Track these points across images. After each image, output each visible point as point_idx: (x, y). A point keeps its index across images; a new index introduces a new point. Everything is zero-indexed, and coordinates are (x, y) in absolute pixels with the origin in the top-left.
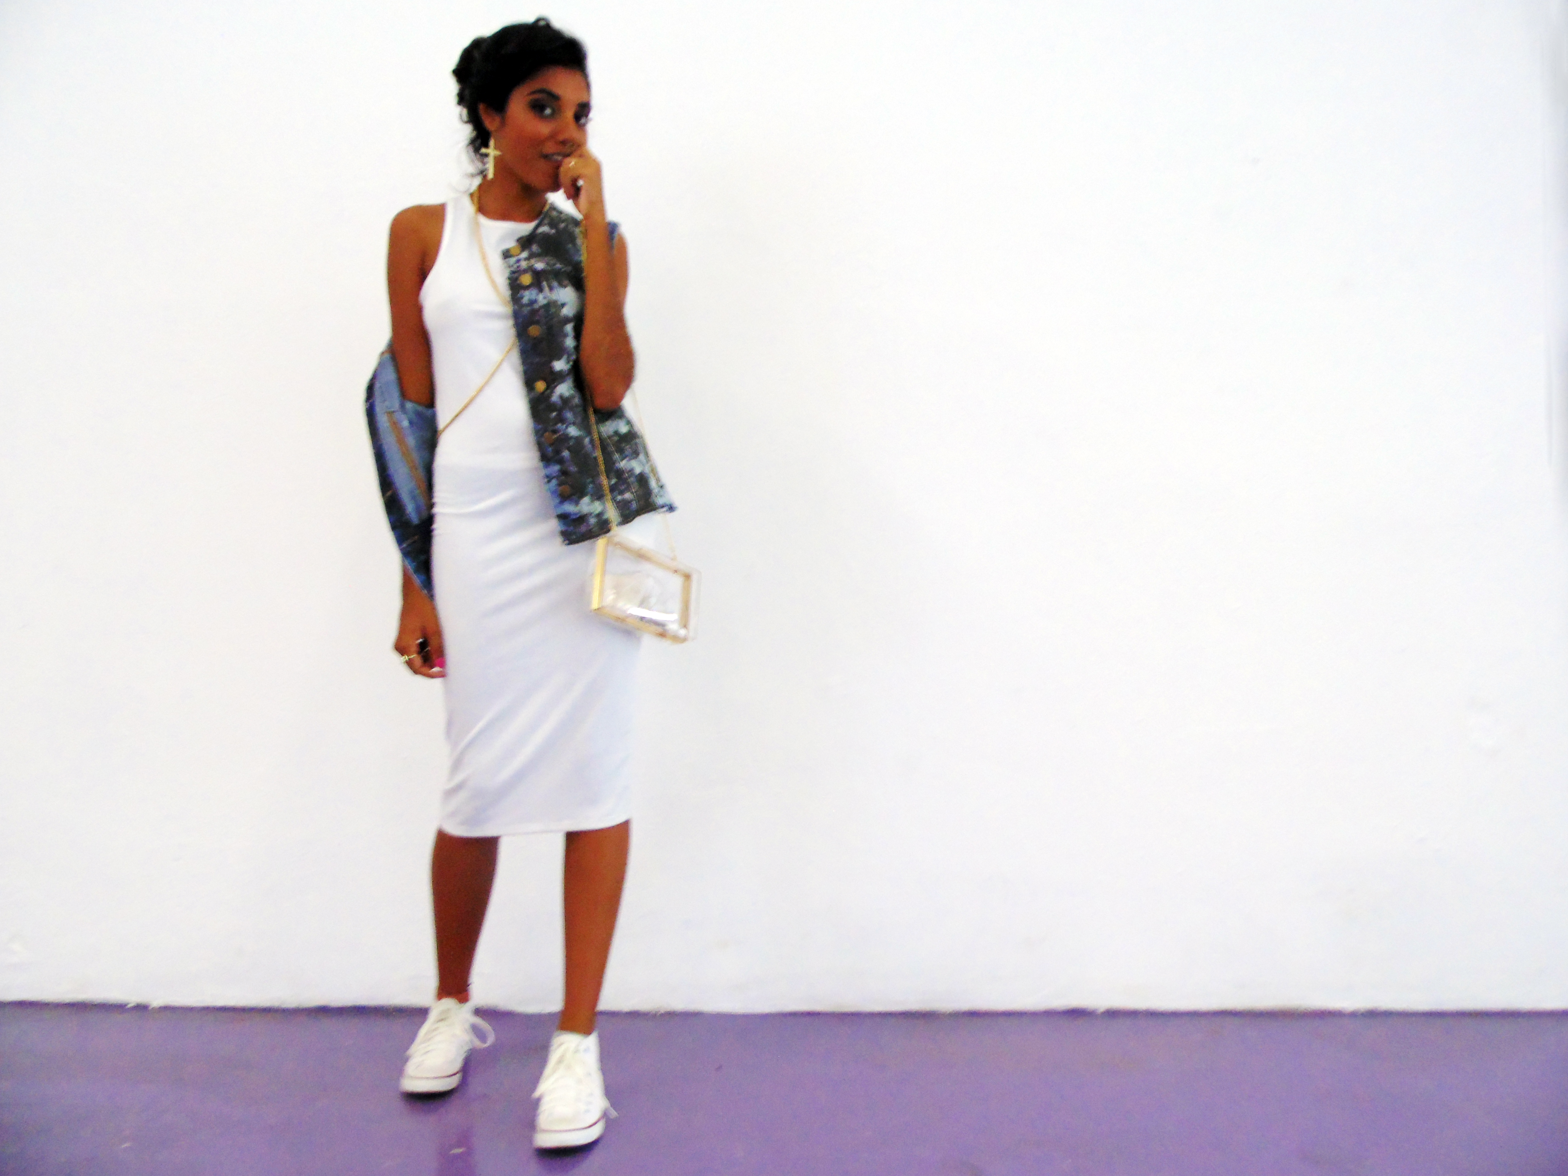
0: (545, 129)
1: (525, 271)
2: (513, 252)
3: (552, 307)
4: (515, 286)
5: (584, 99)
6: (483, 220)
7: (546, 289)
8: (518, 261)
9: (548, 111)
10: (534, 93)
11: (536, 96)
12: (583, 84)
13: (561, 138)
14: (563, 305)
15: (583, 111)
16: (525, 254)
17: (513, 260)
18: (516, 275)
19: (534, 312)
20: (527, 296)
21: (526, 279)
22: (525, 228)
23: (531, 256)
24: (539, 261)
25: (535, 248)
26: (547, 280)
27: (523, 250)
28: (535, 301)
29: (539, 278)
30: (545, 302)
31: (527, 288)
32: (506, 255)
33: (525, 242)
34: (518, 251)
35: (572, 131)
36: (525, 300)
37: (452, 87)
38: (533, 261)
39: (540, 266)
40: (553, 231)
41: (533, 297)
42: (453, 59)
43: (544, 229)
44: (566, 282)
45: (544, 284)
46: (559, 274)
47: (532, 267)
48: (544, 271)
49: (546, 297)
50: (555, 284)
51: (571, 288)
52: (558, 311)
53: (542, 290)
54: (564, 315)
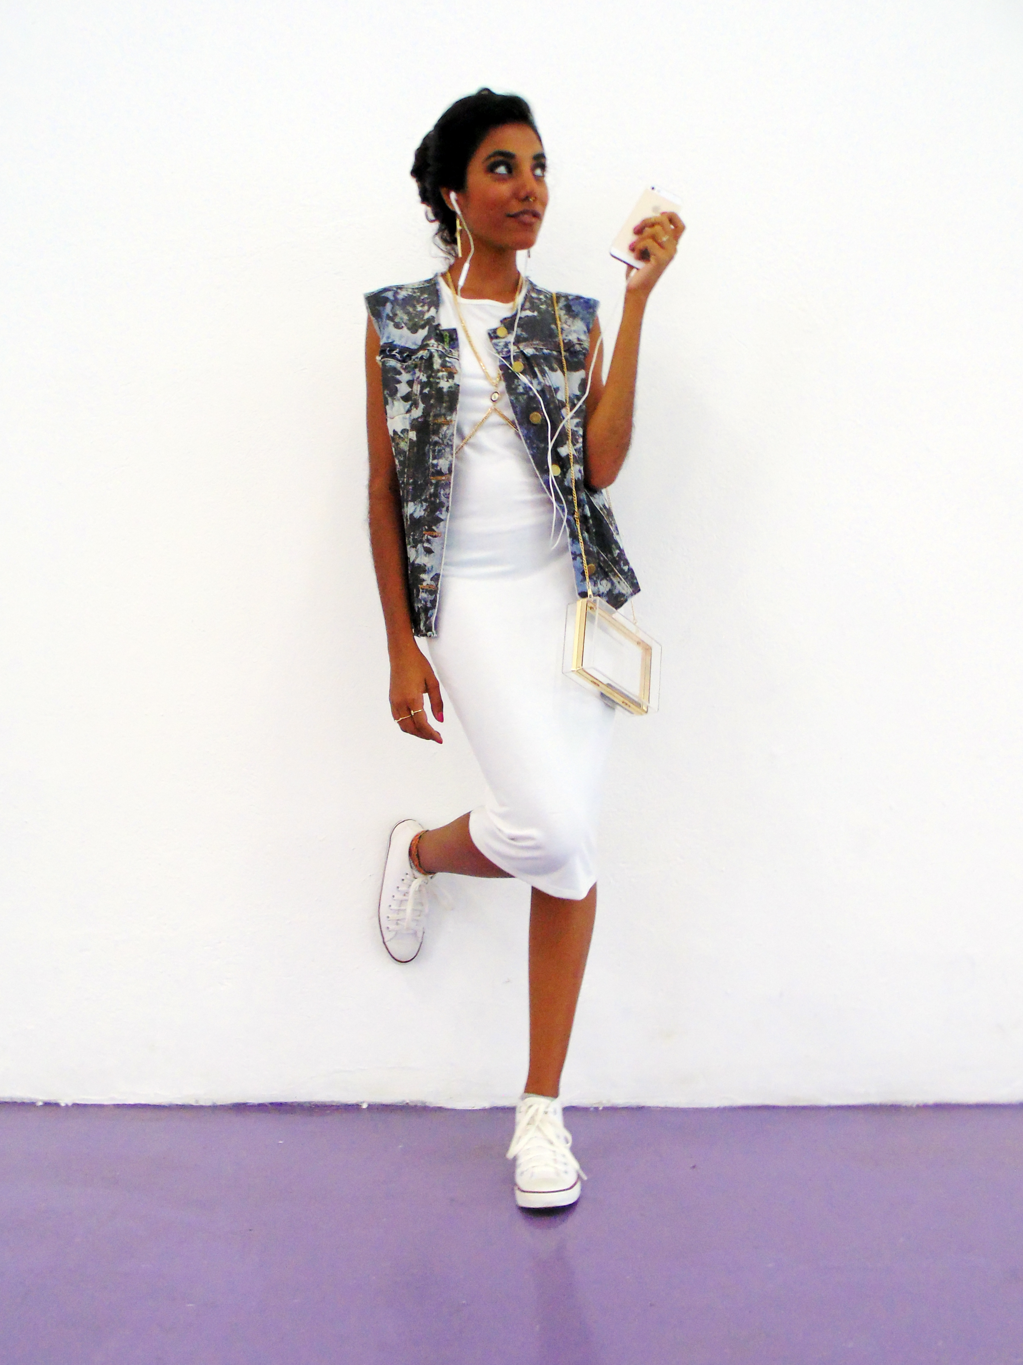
0: (505, 189)
1: (515, 357)
2: (498, 334)
3: (547, 392)
4: (509, 376)
5: (537, 151)
6: (461, 299)
7: (543, 373)
8: (506, 345)
11: (492, 160)
12: (534, 136)
13: (523, 194)
14: (557, 390)
15: (540, 161)
16: (512, 337)
17: (500, 343)
18: (506, 362)
19: (532, 399)
20: (522, 384)
21: (517, 366)
23: (518, 340)
24: (527, 346)
25: (520, 331)
26: (539, 365)
27: (509, 332)
29: (530, 364)
30: (540, 388)
31: (520, 375)
32: (493, 335)
33: (508, 323)
34: (504, 333)
35: (531, 184)
36: (520, 389)
37: (413, 186)
38: (521, 347)
39: (529, 351)
40: (536, 314)
41: (529, 383)
42: (409, 161)
43: (529, 313)
44: (556, 366)
45: (536, 369)
46: (547, 358)
47: (522, 352)
48: (534, 356)
49: (539, 383)
50: (546, 368)
51: (559, 372)
52: (553, 397)
53: (535, 376)
54: (558, 400)
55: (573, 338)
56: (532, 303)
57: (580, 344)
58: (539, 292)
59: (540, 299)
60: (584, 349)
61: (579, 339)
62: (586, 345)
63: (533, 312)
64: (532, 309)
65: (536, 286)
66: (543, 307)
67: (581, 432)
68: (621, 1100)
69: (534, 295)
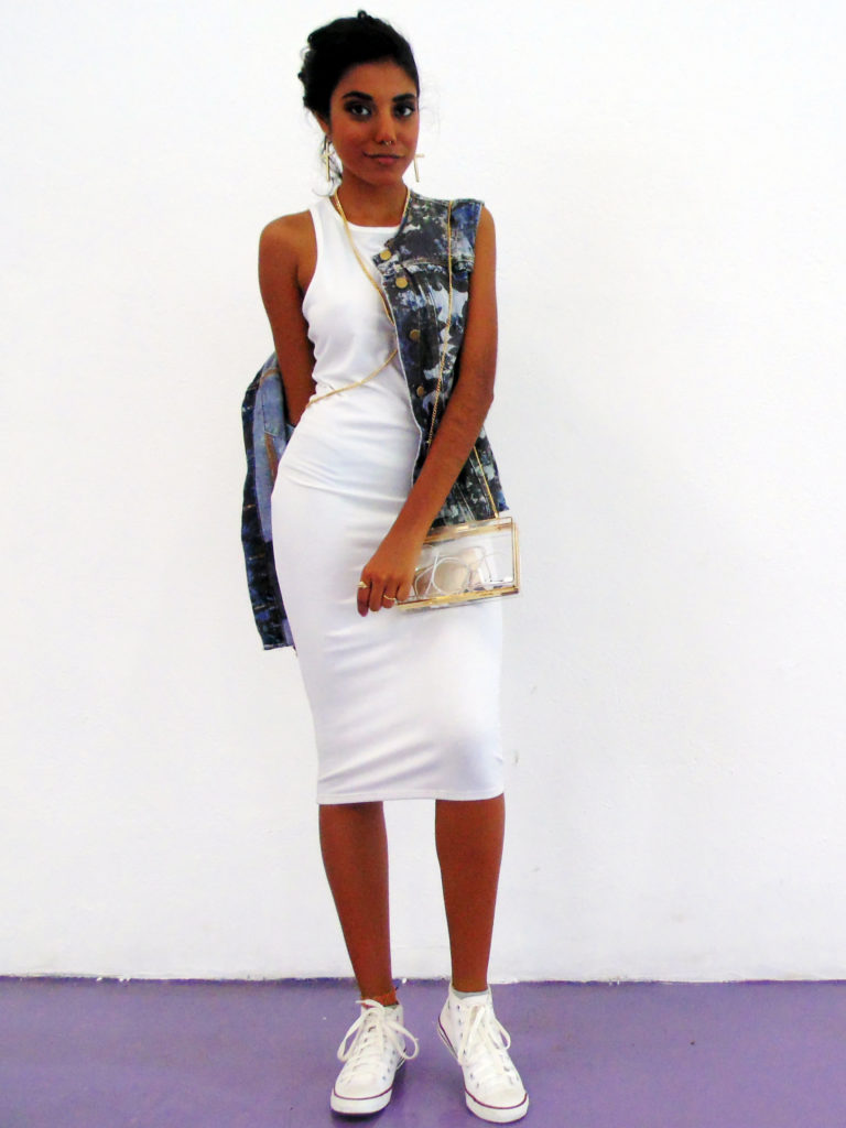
0: (362, 130)
1: (399, 275)
2: (383, 258)
3: (429, 312)
4: (391, 290)
6: (352, 227)
7: (427, 291)
8: (391, 265)
9: (365, 112)
10: (345, 96)
11: (349, 99)
14: (439, 310)
16: (395, 258)
17: (386, 265)
18: (392, 280)
19: (413, 314)
20: (406, 297)
21: (402, 282)
22: (391, 231)
23: (403, 258)
24: (411, 263)
25: (403, 249)
26: (423, 283)
27: (393, 254)
28: (414, 303)
29: (414, 280)
30: (421, 305)
31: (404, 290)
32: (378, 260)
33: (393, 245)
34: (389, 254)
35: (388, 129)
36: (404, 302)
38: (405, 264)
39: (413, 268)
40: (419, 227)
41: (412, 299)
43: (411, 227)
44: (440, 285)
45: (420, 287)
46: (431, 276)
47: (405, 269)
48: (418, 273)
49: (422, 301)
50: (430, 287)
51: (444, 291)
52: (433, 317)
53: (418, 293)
54: (439, 322)
55: (458, 255)
56: (415, 216)
57: (464, 262)
58: (422, 202)
59: (423, 210)
60: (469, 267)
61: (463, 257)
62: (470, 262)
63: (416, 225)
64: (415, 222)
65: (418, 196)
66: (426, 218)
67: (454, 360)
68: (636, 976)
69: (416, 207)
